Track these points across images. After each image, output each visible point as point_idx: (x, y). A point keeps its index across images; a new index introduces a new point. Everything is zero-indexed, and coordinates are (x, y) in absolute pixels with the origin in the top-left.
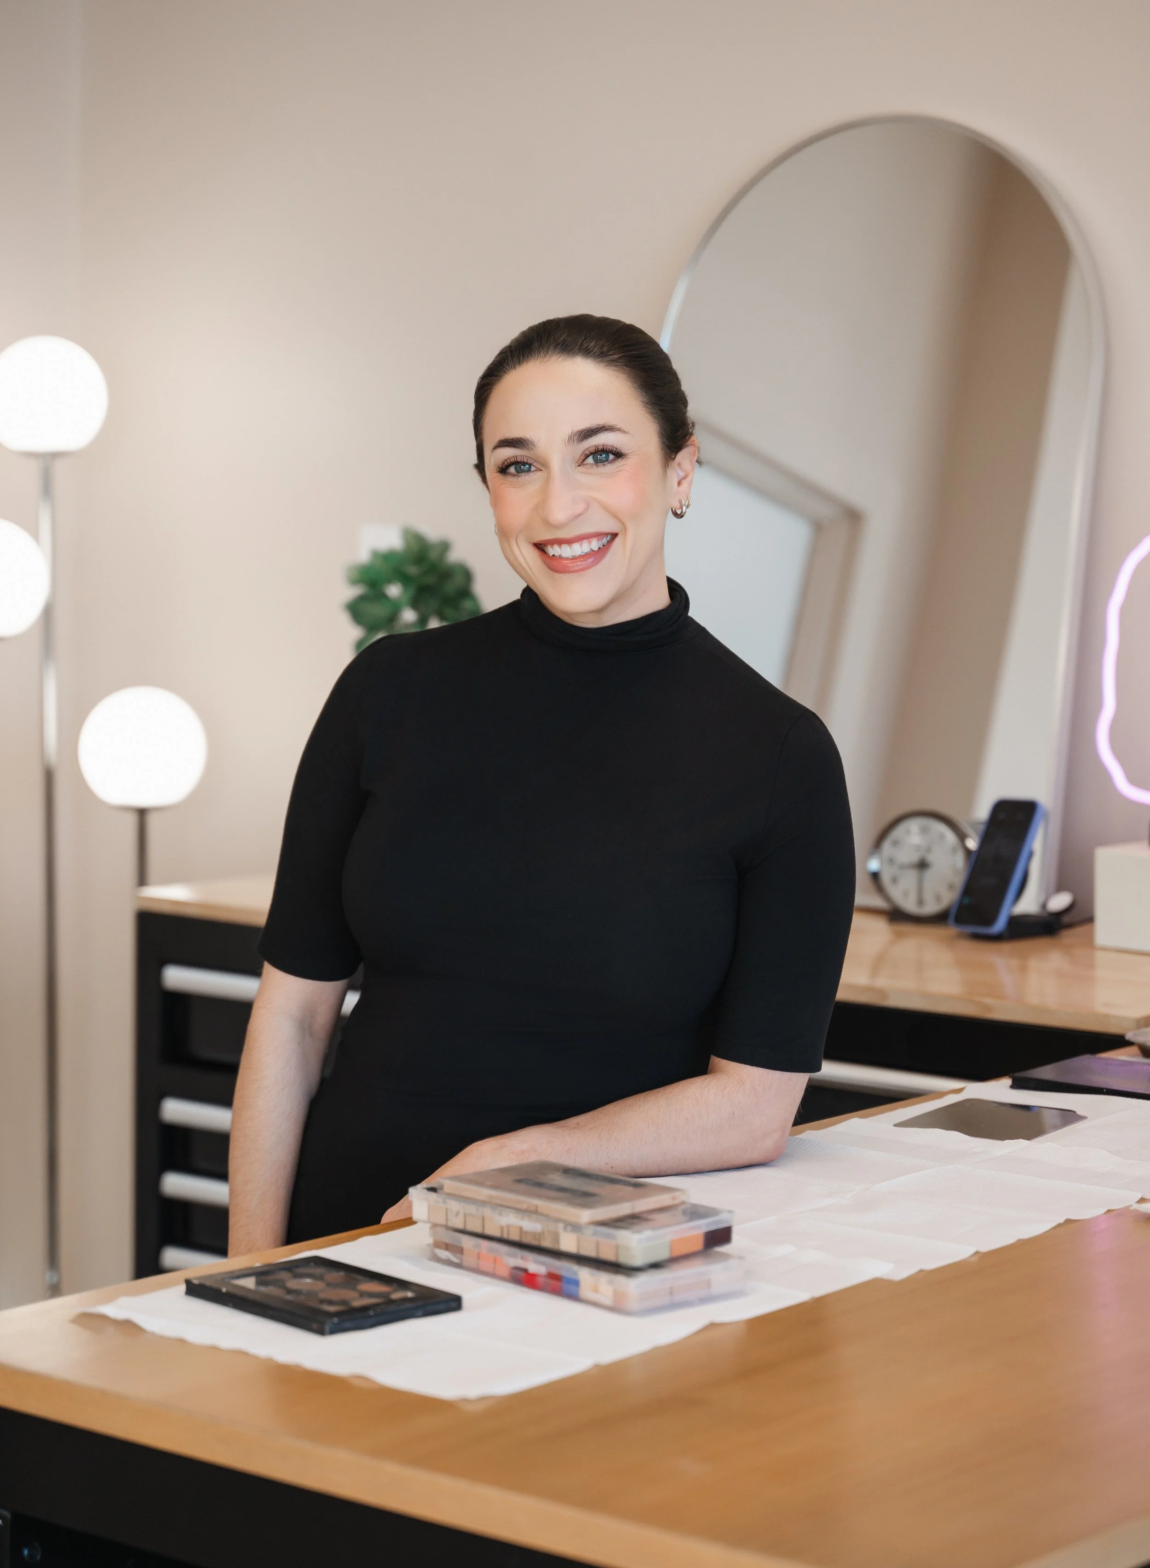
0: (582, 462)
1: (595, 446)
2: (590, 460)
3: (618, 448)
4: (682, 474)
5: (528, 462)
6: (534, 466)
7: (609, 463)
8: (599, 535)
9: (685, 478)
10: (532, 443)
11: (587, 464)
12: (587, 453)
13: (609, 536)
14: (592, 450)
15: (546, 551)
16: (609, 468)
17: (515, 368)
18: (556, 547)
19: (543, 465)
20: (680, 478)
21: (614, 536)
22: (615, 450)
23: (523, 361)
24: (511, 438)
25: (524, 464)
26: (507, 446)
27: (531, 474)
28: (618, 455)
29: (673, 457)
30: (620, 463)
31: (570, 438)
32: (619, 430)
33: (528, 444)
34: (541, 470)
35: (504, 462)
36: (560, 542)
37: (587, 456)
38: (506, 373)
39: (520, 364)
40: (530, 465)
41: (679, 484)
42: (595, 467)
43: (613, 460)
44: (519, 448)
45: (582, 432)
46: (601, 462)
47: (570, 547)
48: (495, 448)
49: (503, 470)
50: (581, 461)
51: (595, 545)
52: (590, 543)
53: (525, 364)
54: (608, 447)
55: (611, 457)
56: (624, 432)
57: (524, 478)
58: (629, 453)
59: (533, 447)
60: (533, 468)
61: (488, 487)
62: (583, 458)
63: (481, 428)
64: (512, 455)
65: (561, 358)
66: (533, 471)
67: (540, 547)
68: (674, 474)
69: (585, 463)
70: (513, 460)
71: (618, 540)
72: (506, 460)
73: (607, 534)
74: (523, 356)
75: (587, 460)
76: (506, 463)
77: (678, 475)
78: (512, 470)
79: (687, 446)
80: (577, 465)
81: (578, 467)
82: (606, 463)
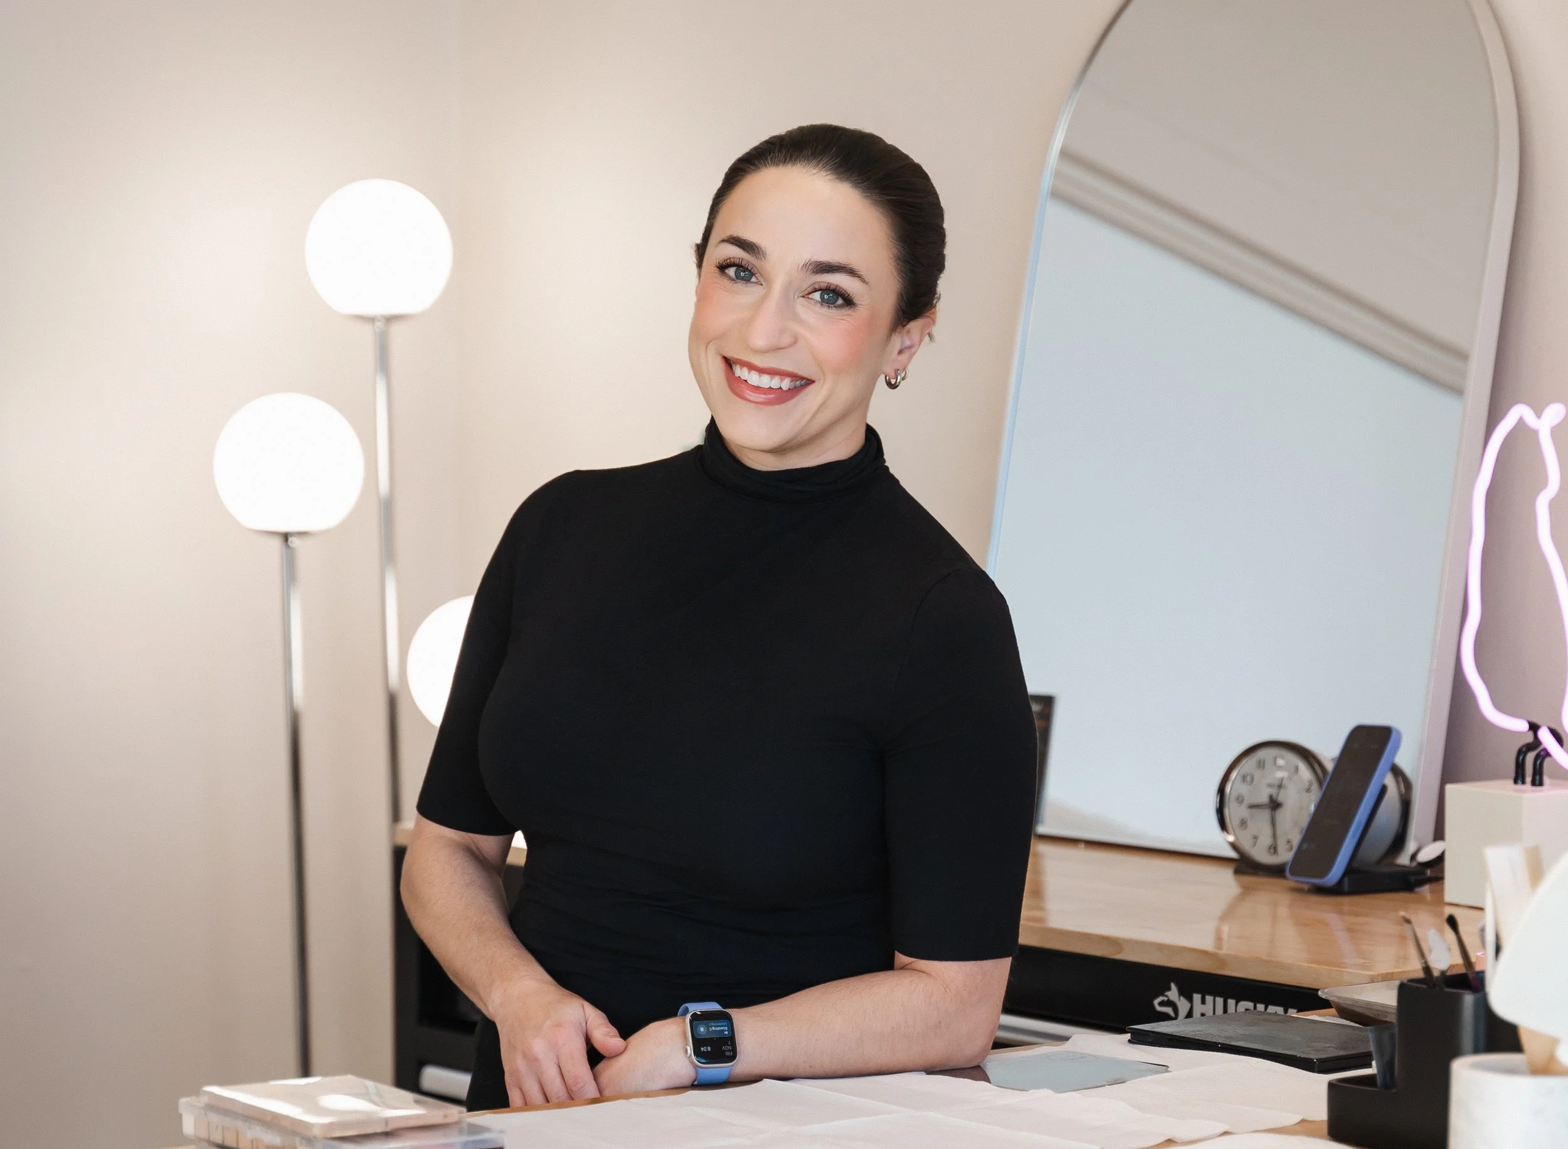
0: (806, 295)
1: (828, 283)
2: (817, 296)
3: (851, 295)
4: (908, 343)
5: (752, 271)
6: (756, 277)
7: (834, 307)
8: (794, 376)
9: (910, 347)
10: (764, 255)
11: (811, 299)
12: (817, 287)
13: (805, 381)
14: (823, 285)
15: (734, 369)
16: (833, 312)
17: (777, 165)
18: (745, 370)
19: (765, 282)
20: (903, 347)
21: (810, 382)
22: (846, 295)
23: (788, 162)
24: (744, 238)
25: (745, 269)
26: (736, 245)
27: (750, 285)
28: (849, 302)
29: (905, 323)
30: (846, 311)
31: (805, 265)
32: (859, 277)
33: (759, 253)
34: (762, 285)
35: (726, 260)
36: (751, 367)
37: (816, 290)
38: (766, 166)
39: (785, 162)
40: (752, 274)
41: (900, 352)
42: (819, 305)
43: (840, 306)
44: (749, 253)
45: (820, 264)
46: (827, 303)
47: (760, 376)
48: (723, 241)
49: (723, 267)
50: (807, 292)
51: (786, 384)
52: (782, 380)
53: (790, 166)
54: (841, 290)
55: (840, 301)
56: (863, 281)
57: (740, 286)
58: (860, 305)
59: (762, 258)
60: (754, 279)
61: (700, 275)
62: (810, 290)
63: (717, 212)
64: (738, 256)
65: (829, 177)
66: (754, 283)
67: (729, 363)
68: (897, 342)
69: (810, 296)
70: (737, 261)
71: (812, 387)
72: (730, 259)
73: (802, 378)
74: (791, 157)
75: (814, 293)
76: (728, 261)
77: (902, 342)
78: (731, 272)
79: (924, 316)
80: (801, 295)
81: (801, 298)
82: (832, 306)
